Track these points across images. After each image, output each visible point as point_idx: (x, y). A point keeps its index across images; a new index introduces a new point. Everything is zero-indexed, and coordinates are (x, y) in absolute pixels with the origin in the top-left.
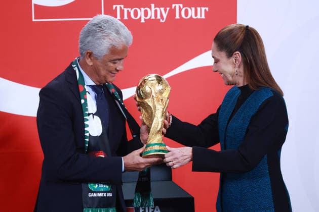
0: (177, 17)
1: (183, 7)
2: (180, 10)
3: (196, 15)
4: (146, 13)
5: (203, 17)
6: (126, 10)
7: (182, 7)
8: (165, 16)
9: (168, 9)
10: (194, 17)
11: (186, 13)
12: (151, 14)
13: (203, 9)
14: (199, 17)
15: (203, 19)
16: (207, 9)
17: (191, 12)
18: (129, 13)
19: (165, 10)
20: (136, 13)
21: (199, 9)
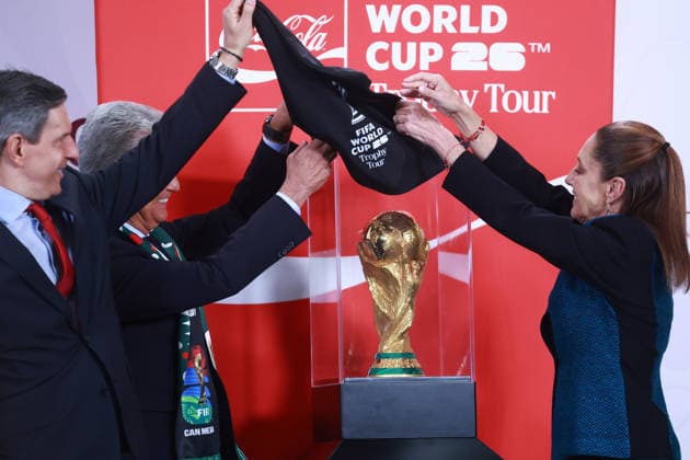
0: (494, 109)
1: (507, 89)
2: (500, 95)
3: (531, 105)
5: (545, 110)
7: (503, 90)
9: (476, 92)
10: (527, 110)
11: (512, 101)
13: (546, 94)
14: (536, 110)
15: (545, 114)
16: (553, 94)
17: (522, 101)
19: (470, 96)
21: (537, 94)
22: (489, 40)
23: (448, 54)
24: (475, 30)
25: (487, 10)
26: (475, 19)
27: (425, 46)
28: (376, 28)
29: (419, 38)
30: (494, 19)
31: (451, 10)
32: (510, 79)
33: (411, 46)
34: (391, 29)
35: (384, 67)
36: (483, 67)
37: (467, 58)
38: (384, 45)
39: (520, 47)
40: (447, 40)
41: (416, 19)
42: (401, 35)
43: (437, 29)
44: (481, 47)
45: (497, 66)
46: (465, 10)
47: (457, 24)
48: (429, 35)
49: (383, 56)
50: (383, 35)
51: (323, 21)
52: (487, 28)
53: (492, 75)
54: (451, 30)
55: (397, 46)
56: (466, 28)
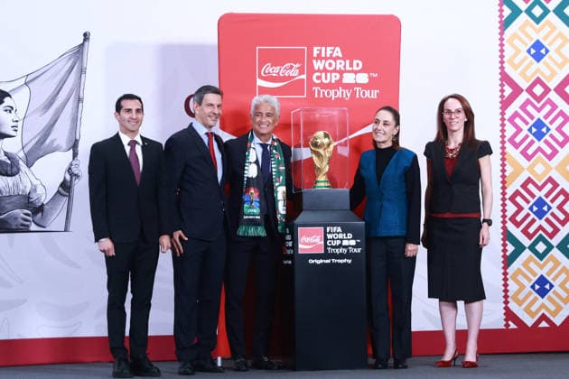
0: (357, 96)
2: (360, 92)
3: (370, 95)
4: (336, 93)
5: (376, 97)
6: (321, 91)
7: (361, 90)
8: (349, 95)
9: (351, 90)
10: (368, 97)
11: (364, 94)
12: (339, 95)
13: (376, 91)
14: (372, 97)
15: (374, 99)
16: (379, 91)
17: (367, 93)
18: (324, 93)
19: (349, 92)
20: (328, 93)
21: (373, 91)
22: (356, 72)
23: (341, 77)
24: (351, 69)
25: (355, 62)
26: (351, 65)
27: (333, 74)
28: (316, 68)
29: (331, 72)
30: (358, 65)
31: (342, 61)
32: (363, 86)
33: (329, 75)
34: (321, 68)
35: (318, 82)
36: (354, 82)
37: (348, 79)
38: (318, 74)
39: (366, 75)
40: (341, 72)
41: (330, 65)
42: (325, 70)
43: (338, 69)
44: (352, 75)
45: (359, 81)
46: (348, 62)
47: (345, 67)
48: (335, 71)
49: (319, 78)
50: (319, 71)
51: (298, 65)
52: (355, 68)
53: (357, 85)
54: (342, 69)
55: (323, 75)
56: (348, 68)
